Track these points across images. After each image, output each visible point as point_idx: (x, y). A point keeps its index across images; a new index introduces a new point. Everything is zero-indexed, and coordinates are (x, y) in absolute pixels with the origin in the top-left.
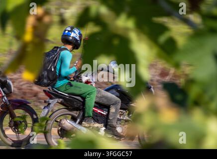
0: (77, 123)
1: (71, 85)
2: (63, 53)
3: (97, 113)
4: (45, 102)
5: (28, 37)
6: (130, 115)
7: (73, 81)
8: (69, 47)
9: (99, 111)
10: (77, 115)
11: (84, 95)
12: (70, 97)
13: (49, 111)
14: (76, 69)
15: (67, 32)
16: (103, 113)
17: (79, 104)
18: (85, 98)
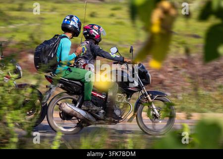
0: (77, 106)
1: (71, 71)
2: (63, 40)
3: (96, 97)
4: (47, 87)
5: (156, 29)
6: (129, 99)
7: (73, 67)
8: (69, 35)
9: (98, 95)
10: (77, 99)
11: (83, 80)
12: (70, 82)
13: (50, 95)
14: (76, 56)
15: (66, 20)
16: (101, 96)
17: (78, 89)
18: (84, 83)
